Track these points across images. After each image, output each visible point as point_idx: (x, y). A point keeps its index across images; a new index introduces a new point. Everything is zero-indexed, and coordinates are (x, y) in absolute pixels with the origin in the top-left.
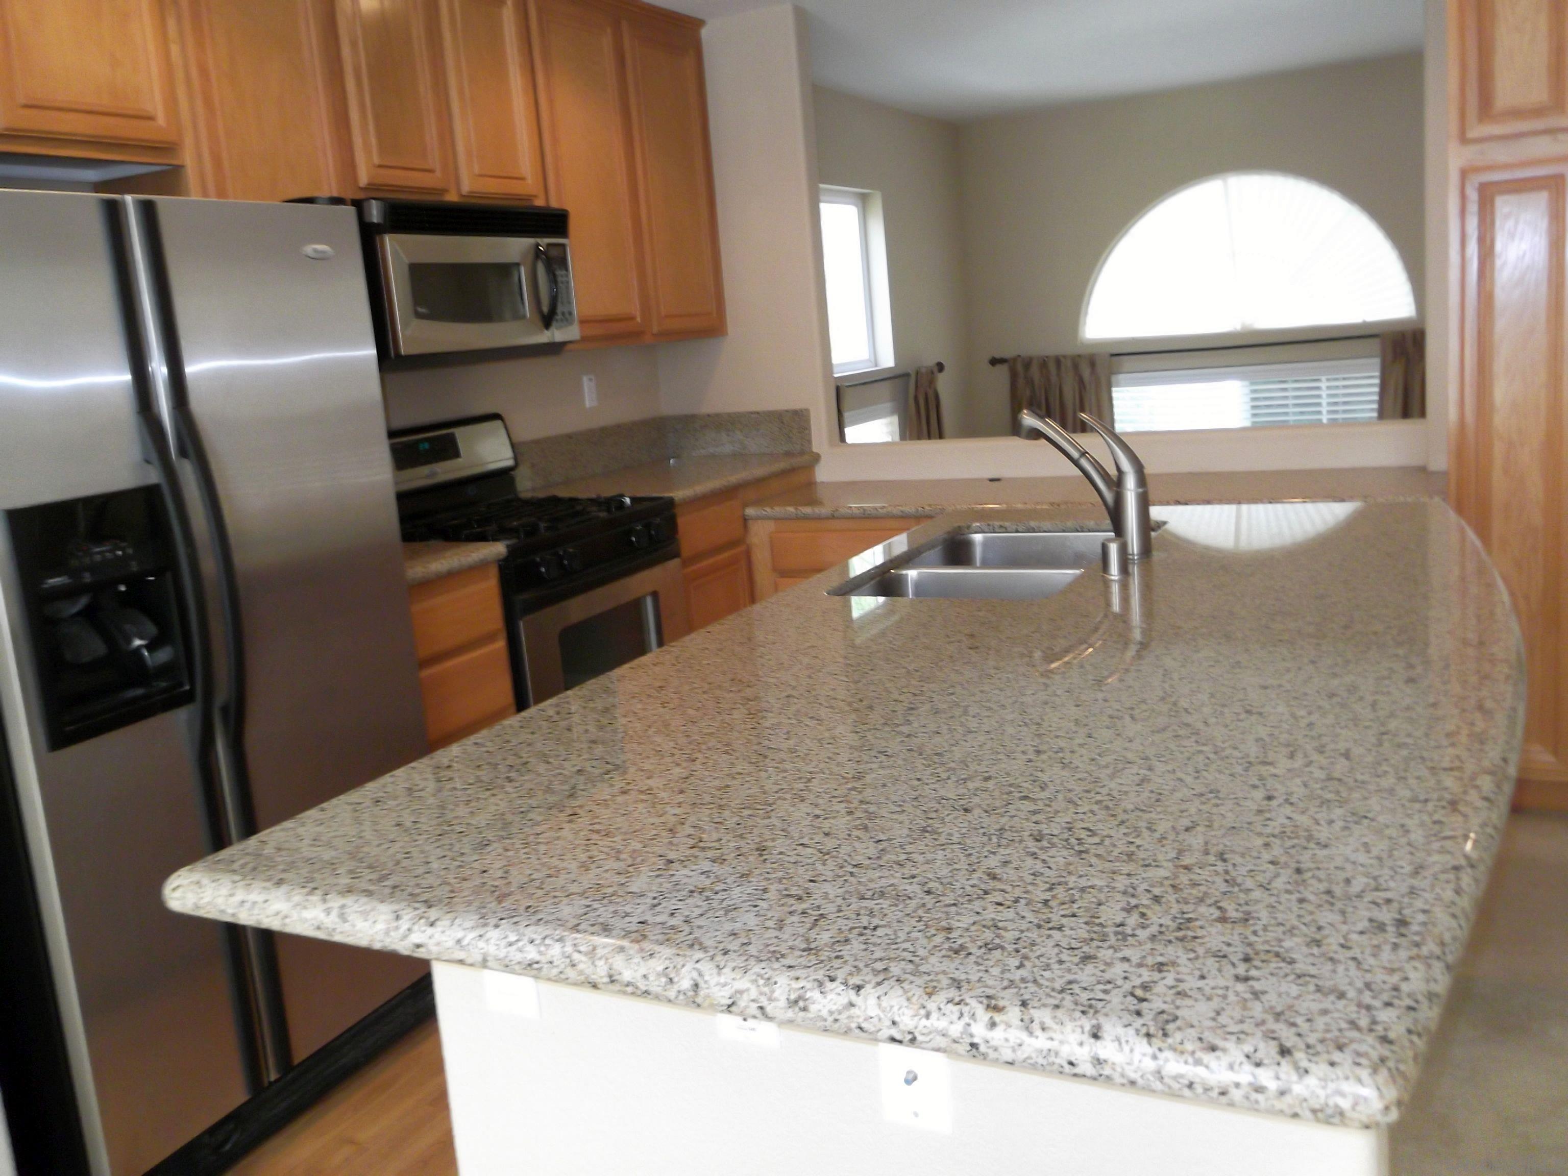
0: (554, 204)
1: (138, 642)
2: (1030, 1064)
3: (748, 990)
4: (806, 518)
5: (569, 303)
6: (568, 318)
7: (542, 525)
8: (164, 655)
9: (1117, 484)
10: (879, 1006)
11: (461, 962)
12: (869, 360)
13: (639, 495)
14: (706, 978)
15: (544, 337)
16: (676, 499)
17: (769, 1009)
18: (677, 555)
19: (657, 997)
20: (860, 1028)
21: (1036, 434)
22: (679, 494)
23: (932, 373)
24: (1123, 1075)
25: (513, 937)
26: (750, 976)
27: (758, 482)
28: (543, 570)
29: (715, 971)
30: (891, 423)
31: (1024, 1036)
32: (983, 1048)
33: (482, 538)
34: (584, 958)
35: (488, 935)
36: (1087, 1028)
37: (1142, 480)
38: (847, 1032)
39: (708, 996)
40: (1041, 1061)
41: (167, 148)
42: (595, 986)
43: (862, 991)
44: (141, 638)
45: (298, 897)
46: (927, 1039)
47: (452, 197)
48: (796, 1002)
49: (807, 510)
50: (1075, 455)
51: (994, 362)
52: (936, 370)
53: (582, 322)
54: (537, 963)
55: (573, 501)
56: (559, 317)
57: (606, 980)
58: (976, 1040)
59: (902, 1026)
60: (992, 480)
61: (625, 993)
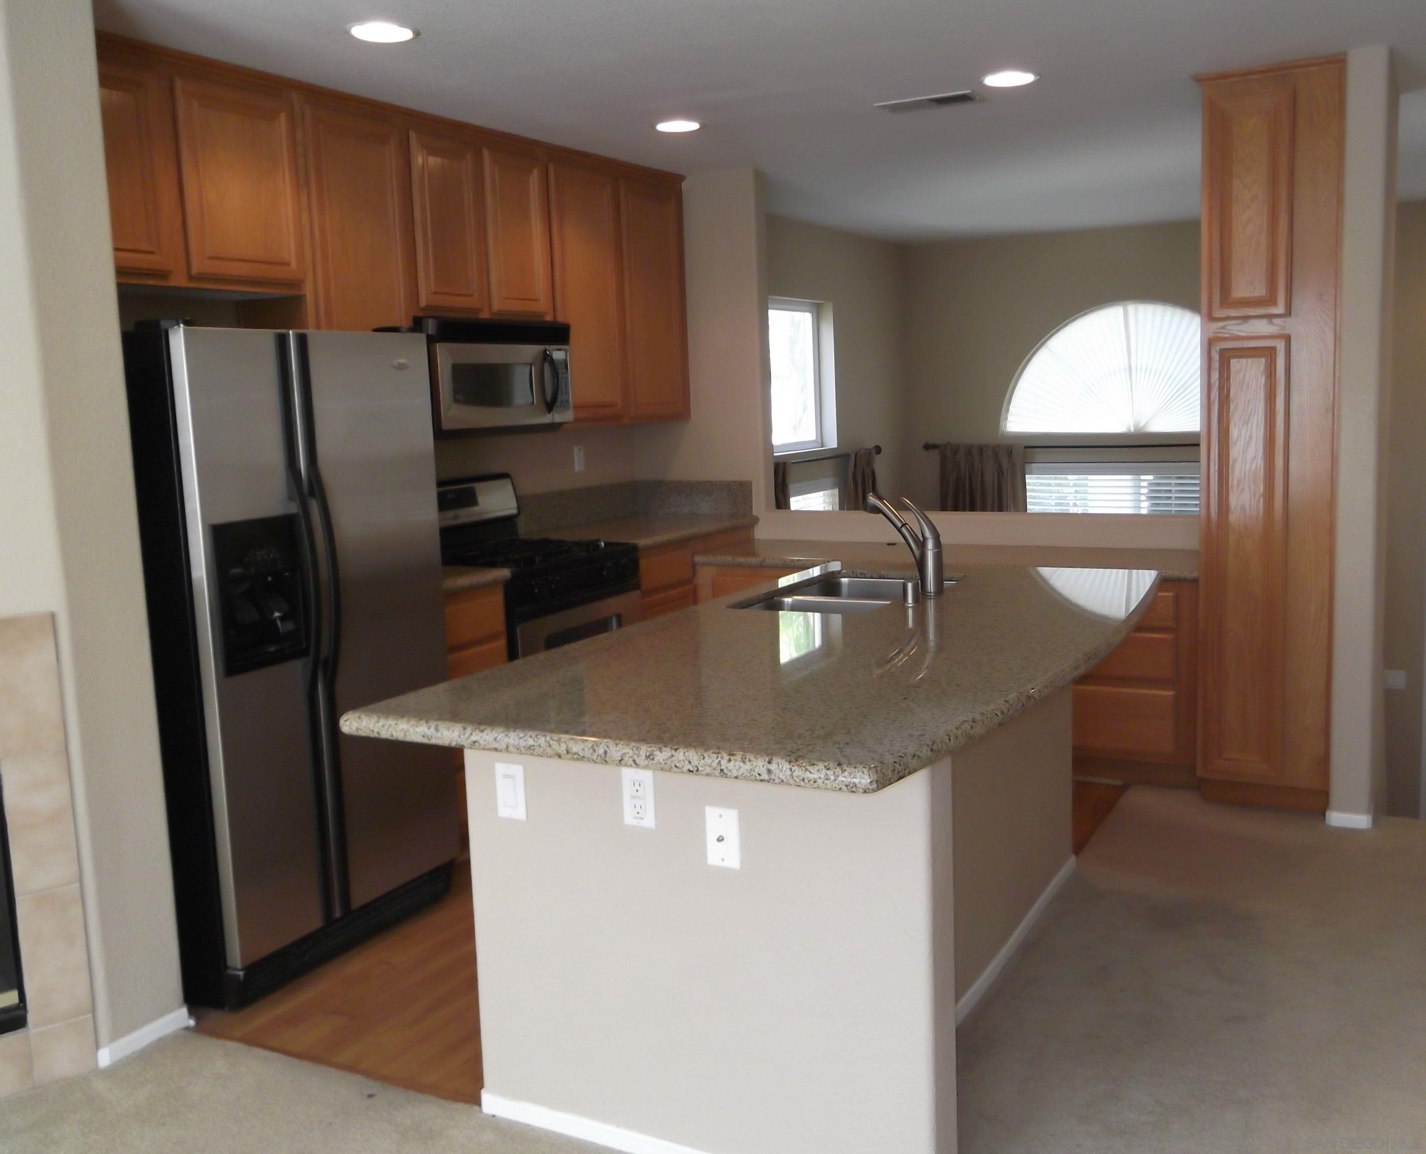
0: (560, 319)
1: (277, 614)
2: (744, 777)
3: (629, 752)
4: (740, 566)
5: (567, 393)
6: (565, 405)
7: (537, 559)
8: (290, 626)
9: (922, 545)
10: (684, 755)
11: (496, 749)
12: (816, 441)
13: (611, 541)
14: (611, 748)
15: (547, 419)
16: (639, 545)
17: (637, 761)
18: (637, 587)
19: (588, 760)
20: (676, 766)
21: (876, 510)
22: (642, 542)
23: (870, 454)
24: (779, 778)
25: (522, 735)
26: (630, 746)
27: (707, 536)
28: (536, 591)
29: (615, 745)
30: (832, 495)
31: (742, 764)
32: (725, 771)
33: (492, 565)
34: (555, 743)
35: (509, 735)
36: (766, 760)
37: (938, 544)
38: (670, 770)
39: (611, 757)
40: (748, 774)
41: (297, 284)
42: (560, 756)
43: (678, 751)
44: (279, 612)
45: (413, 722)
46: (703, 769)
47: (485, 315)
48: (649, 756)
49: (741, 560)
50: (900, 525)
51: (928, 447)
52: (874, 452)
53: (576, 407)
54: (533, 746)
55: (560, 543)
56: (558, 404)
57: (565, 752)
58: (723, 768)
59: (693, 764)
60: (889, 544)
61: (574, 759)
